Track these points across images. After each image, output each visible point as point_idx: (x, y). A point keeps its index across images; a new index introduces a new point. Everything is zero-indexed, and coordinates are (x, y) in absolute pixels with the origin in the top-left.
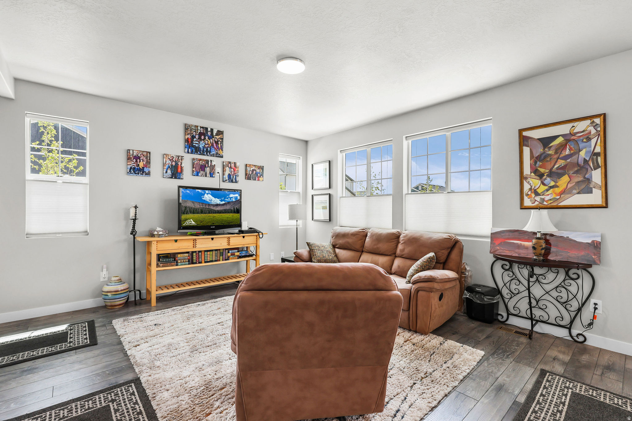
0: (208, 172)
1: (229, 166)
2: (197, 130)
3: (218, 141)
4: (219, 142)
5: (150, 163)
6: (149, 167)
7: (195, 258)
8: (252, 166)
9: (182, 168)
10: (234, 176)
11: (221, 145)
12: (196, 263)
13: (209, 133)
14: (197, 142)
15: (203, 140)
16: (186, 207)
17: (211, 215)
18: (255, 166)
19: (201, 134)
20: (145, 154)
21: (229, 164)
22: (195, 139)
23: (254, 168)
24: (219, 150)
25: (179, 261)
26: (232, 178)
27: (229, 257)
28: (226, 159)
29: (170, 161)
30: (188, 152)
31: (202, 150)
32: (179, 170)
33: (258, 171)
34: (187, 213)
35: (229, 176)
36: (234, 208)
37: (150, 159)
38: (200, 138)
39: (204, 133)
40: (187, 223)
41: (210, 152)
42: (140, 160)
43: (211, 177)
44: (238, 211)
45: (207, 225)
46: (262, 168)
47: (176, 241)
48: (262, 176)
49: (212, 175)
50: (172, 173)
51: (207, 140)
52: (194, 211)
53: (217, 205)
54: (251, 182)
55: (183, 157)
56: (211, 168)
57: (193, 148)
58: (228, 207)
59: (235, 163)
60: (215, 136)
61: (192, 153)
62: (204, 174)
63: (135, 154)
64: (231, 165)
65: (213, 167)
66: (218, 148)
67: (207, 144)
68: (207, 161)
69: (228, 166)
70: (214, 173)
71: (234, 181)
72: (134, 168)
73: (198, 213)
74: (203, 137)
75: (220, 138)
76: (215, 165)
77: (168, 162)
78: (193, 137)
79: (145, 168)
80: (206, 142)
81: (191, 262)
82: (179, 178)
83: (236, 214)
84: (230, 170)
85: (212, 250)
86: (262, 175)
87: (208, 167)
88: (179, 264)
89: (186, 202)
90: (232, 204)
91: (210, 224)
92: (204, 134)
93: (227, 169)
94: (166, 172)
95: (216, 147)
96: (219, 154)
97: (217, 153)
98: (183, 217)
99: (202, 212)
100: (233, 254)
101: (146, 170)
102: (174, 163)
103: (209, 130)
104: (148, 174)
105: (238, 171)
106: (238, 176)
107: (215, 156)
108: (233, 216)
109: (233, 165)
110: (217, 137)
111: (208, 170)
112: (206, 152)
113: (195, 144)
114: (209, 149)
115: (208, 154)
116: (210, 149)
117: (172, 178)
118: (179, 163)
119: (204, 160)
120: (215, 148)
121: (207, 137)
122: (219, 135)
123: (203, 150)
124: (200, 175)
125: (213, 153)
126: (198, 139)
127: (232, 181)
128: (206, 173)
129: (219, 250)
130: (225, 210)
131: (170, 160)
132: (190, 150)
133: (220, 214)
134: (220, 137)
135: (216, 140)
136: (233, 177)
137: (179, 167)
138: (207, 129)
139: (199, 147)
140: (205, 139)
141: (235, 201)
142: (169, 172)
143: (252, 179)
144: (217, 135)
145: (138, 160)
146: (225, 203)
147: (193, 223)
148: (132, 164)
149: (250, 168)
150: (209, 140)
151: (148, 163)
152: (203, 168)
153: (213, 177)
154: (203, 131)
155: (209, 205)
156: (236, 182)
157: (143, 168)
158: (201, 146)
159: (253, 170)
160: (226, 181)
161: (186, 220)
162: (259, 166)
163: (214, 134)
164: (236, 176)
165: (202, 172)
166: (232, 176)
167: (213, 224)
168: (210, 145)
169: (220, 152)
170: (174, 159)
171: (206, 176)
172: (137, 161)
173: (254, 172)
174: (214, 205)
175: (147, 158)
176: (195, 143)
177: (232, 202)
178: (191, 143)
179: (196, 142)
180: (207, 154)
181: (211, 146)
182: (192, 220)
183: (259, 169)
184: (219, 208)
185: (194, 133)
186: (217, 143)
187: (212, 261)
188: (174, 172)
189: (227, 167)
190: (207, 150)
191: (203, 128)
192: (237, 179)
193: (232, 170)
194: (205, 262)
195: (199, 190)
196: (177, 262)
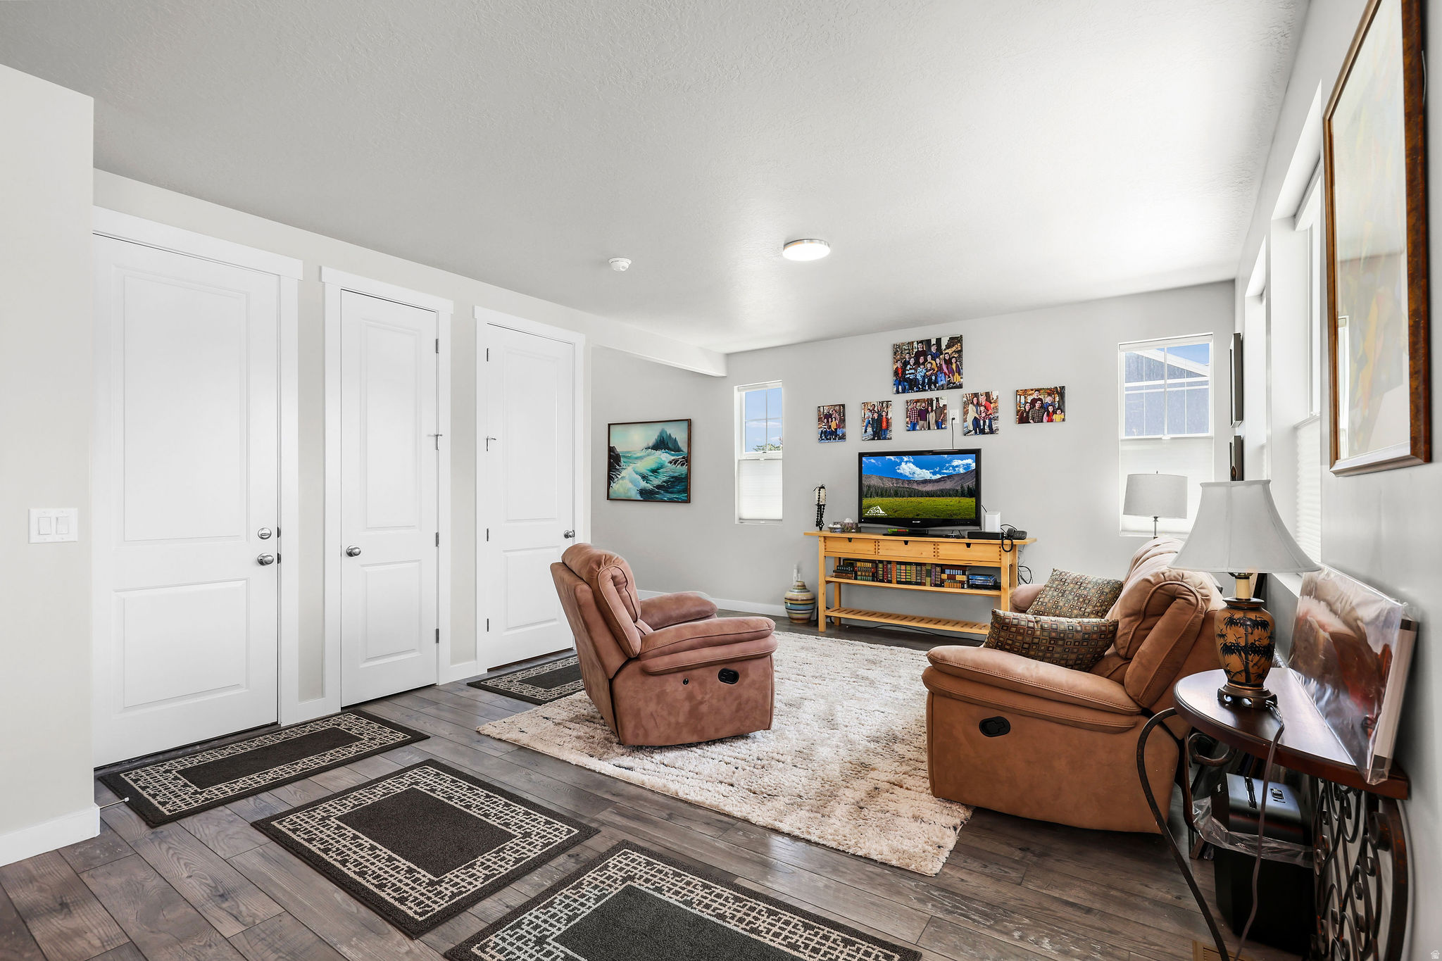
0: (932, 421)
1: (975, 402)
2: (912, 349)
3: (950, 359)
4: (953, 360)
5: (844, 420)
6: (844, 427)
7: (881, 572)
8: (1031, 392)
9: (888, 420)
10: (987, 421)
11: (957, 366)
12: (882, 581)
13: (934, 349)
14: (913, 371)
15: (923, 364)
16: (869, 487)
17: (913, 499)
18: (1038, 390)
19: (918, 355)
20: (837, 408)
21: (975, 398)
22: (909, 367)
23: (1035, 396)
24: (953, 376)
25: (859, 573)
26: (982, 424)
27: (942, 581)
28: (968, 389)
29: (870, 413)
30: (898, 392)
31: (921, 382)
32: (884, 425)
33: (1048, 400)
34: (871, 497)
35: (975, 422)
36: (962, 487)
37: (844, 415)
38: (917, 363)
39: (926, 350)
40: (871, 513)
41: (936, 382)
42: (832, 419)
43: (938, 428)
44: (975, 493)
45: (906, 516)
46: (1060, 392)
47: (850, 540)
48: (1059, 411)
49: (939, 425)
50: (873, 431)
51: (929, 363)
52: (883, 493)
53: (925, 482)
54: (1032, 427)
55: (889, 401)
56: (938, 411)
57: (905, 383)
58: (948, 485)
59: (988, 395)
60: (945, 350)
61: (904, 392)
62: (926, 425)
63: (825, 411)
64: (978, 400)
65: (942, 411)
66: (951, 372)
67: (930, 370)
68: (930, 402)
69: (972, 403)
70: (944, 420)
71: (987, 430)
72: (826, 432)
73: (889, 496)
74: (922, 360)
75: (954, 351)
76: (945, 406)
77: (868, 414)
78: (906, 363)
79: (838, 430)
80: (929, 366)
81: (875, 577)
82: (885, 439)
83: (968, 499)
84: (977, 410)
85: (910, 564)
86: (1061, 408)
87: (932, 411)
88: (859, 578)
89: (870, 477)
90: (956, 478)
91: (910, 516)
92: (924, 353)
93: (971, 407)
94: (866, 431)
95: (947, 371)
96: (954, 383)
97: (949, 382)
98: (866, 502)
99: (896, 495)
100: (952, 578)
101: (839, 432)
102: (876, 416)
103: (934, 342)
104: (843, 437)
105: (996, 408)
106: (995, 420)
107: (945, 387)
108: (959, 502)
109: (983, 399)
110: (949, 351)
111: (932, 417)
112: (931, 383)
113: (908, 376)
114: (933, 378)
115: (933, 387)
116: (936, 378)
117: (873, 439)
118: (884, 414)
119: (924, 401)
120: (945, 374)
121: (929, 357)
122: (953, 346)
123: (924, 381)
124: (918, 428)
125: (942, 383)
126: (914, 364)
127: (982, 432)
128: (929, 422)
129: (925, 564)
130: (942, 491)
131: (871, 411)
132: (900, 387)
133: (931, 498)
134: (954, 348)
135: (947, 358)
136: (984, 422)
137: (884, 420)
138: (929, 341)
139: (916, 379)
140: (926, 360)
141: (965, 473)
142: (870, 430)
143: (1031, 421)
144: (948, 347)
145: (830, 420)
146: (942, 477)
147: (881, 512)
148: (824, 427)
149: (1025, 397)
150: (933, 362)
151: (843, 421)
152: (922, 415)
153: (942, 428)
154: (923, 348)
155: (910, 481)
156: (992, 432)
157: (836, 429)
158: (919, 377)
159: (1034, 401)
160: (969, 433)
161: (870, 507)
162: (1050, 389)
163: (943, 347)
164: (990, 419)
165: (921, 423)
166: (982, 422)
167: (918, 515)
168: (936, 369)
169: (956, 379)
170: (876, 409)
171: (929, 429)
172: (828, 421)
173: (1038, 405)
174: (918, 482)
175: (840, 415)
176: (909, 373)
177: (959, 474)
178: (902, 375)
179: (911, 371)
180: (930, 388)
181: (937, 371)
182: (879, 508)
183: (1049, 395)
184: (929, 488)
185: (907, 356)
186: (948, 362)
187: (910, 583)
188: (877, 429)
189: (970, 405)
190: (930, 379)
191: (921, 342)
192: (994, 427)
193: (982, 408)
194: (898, 582)
195: (891, 457)
196: (856, 575)
